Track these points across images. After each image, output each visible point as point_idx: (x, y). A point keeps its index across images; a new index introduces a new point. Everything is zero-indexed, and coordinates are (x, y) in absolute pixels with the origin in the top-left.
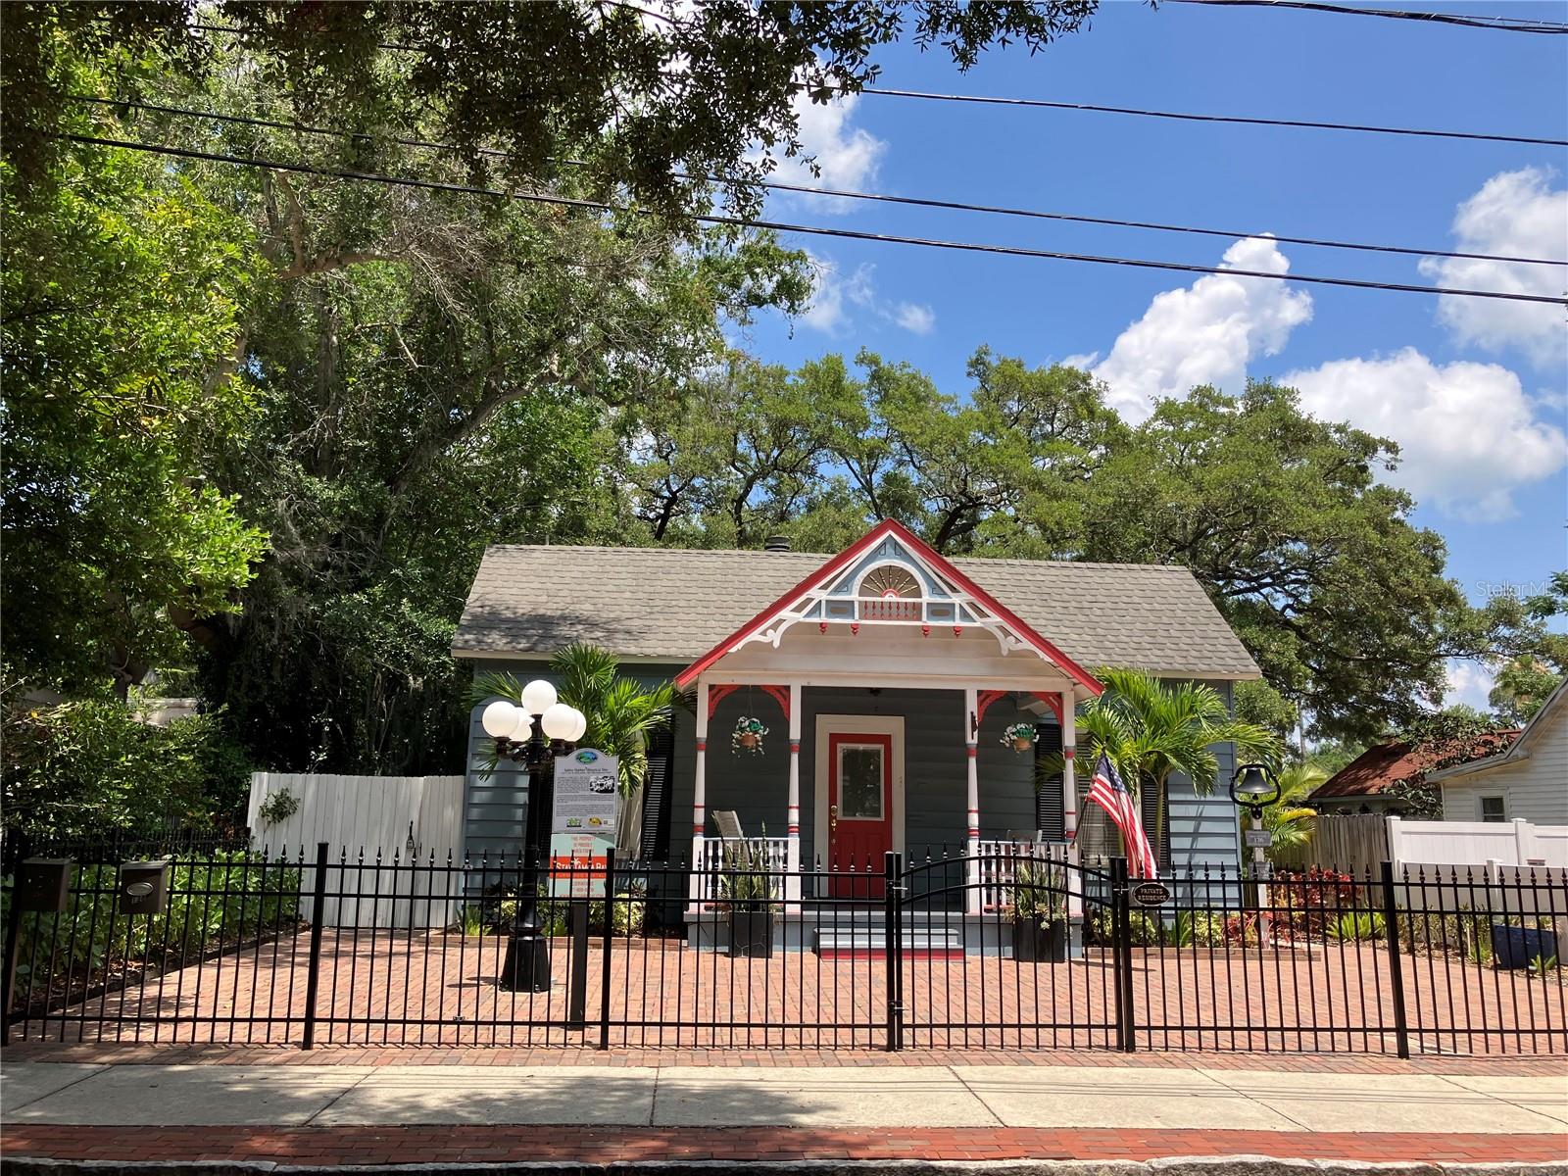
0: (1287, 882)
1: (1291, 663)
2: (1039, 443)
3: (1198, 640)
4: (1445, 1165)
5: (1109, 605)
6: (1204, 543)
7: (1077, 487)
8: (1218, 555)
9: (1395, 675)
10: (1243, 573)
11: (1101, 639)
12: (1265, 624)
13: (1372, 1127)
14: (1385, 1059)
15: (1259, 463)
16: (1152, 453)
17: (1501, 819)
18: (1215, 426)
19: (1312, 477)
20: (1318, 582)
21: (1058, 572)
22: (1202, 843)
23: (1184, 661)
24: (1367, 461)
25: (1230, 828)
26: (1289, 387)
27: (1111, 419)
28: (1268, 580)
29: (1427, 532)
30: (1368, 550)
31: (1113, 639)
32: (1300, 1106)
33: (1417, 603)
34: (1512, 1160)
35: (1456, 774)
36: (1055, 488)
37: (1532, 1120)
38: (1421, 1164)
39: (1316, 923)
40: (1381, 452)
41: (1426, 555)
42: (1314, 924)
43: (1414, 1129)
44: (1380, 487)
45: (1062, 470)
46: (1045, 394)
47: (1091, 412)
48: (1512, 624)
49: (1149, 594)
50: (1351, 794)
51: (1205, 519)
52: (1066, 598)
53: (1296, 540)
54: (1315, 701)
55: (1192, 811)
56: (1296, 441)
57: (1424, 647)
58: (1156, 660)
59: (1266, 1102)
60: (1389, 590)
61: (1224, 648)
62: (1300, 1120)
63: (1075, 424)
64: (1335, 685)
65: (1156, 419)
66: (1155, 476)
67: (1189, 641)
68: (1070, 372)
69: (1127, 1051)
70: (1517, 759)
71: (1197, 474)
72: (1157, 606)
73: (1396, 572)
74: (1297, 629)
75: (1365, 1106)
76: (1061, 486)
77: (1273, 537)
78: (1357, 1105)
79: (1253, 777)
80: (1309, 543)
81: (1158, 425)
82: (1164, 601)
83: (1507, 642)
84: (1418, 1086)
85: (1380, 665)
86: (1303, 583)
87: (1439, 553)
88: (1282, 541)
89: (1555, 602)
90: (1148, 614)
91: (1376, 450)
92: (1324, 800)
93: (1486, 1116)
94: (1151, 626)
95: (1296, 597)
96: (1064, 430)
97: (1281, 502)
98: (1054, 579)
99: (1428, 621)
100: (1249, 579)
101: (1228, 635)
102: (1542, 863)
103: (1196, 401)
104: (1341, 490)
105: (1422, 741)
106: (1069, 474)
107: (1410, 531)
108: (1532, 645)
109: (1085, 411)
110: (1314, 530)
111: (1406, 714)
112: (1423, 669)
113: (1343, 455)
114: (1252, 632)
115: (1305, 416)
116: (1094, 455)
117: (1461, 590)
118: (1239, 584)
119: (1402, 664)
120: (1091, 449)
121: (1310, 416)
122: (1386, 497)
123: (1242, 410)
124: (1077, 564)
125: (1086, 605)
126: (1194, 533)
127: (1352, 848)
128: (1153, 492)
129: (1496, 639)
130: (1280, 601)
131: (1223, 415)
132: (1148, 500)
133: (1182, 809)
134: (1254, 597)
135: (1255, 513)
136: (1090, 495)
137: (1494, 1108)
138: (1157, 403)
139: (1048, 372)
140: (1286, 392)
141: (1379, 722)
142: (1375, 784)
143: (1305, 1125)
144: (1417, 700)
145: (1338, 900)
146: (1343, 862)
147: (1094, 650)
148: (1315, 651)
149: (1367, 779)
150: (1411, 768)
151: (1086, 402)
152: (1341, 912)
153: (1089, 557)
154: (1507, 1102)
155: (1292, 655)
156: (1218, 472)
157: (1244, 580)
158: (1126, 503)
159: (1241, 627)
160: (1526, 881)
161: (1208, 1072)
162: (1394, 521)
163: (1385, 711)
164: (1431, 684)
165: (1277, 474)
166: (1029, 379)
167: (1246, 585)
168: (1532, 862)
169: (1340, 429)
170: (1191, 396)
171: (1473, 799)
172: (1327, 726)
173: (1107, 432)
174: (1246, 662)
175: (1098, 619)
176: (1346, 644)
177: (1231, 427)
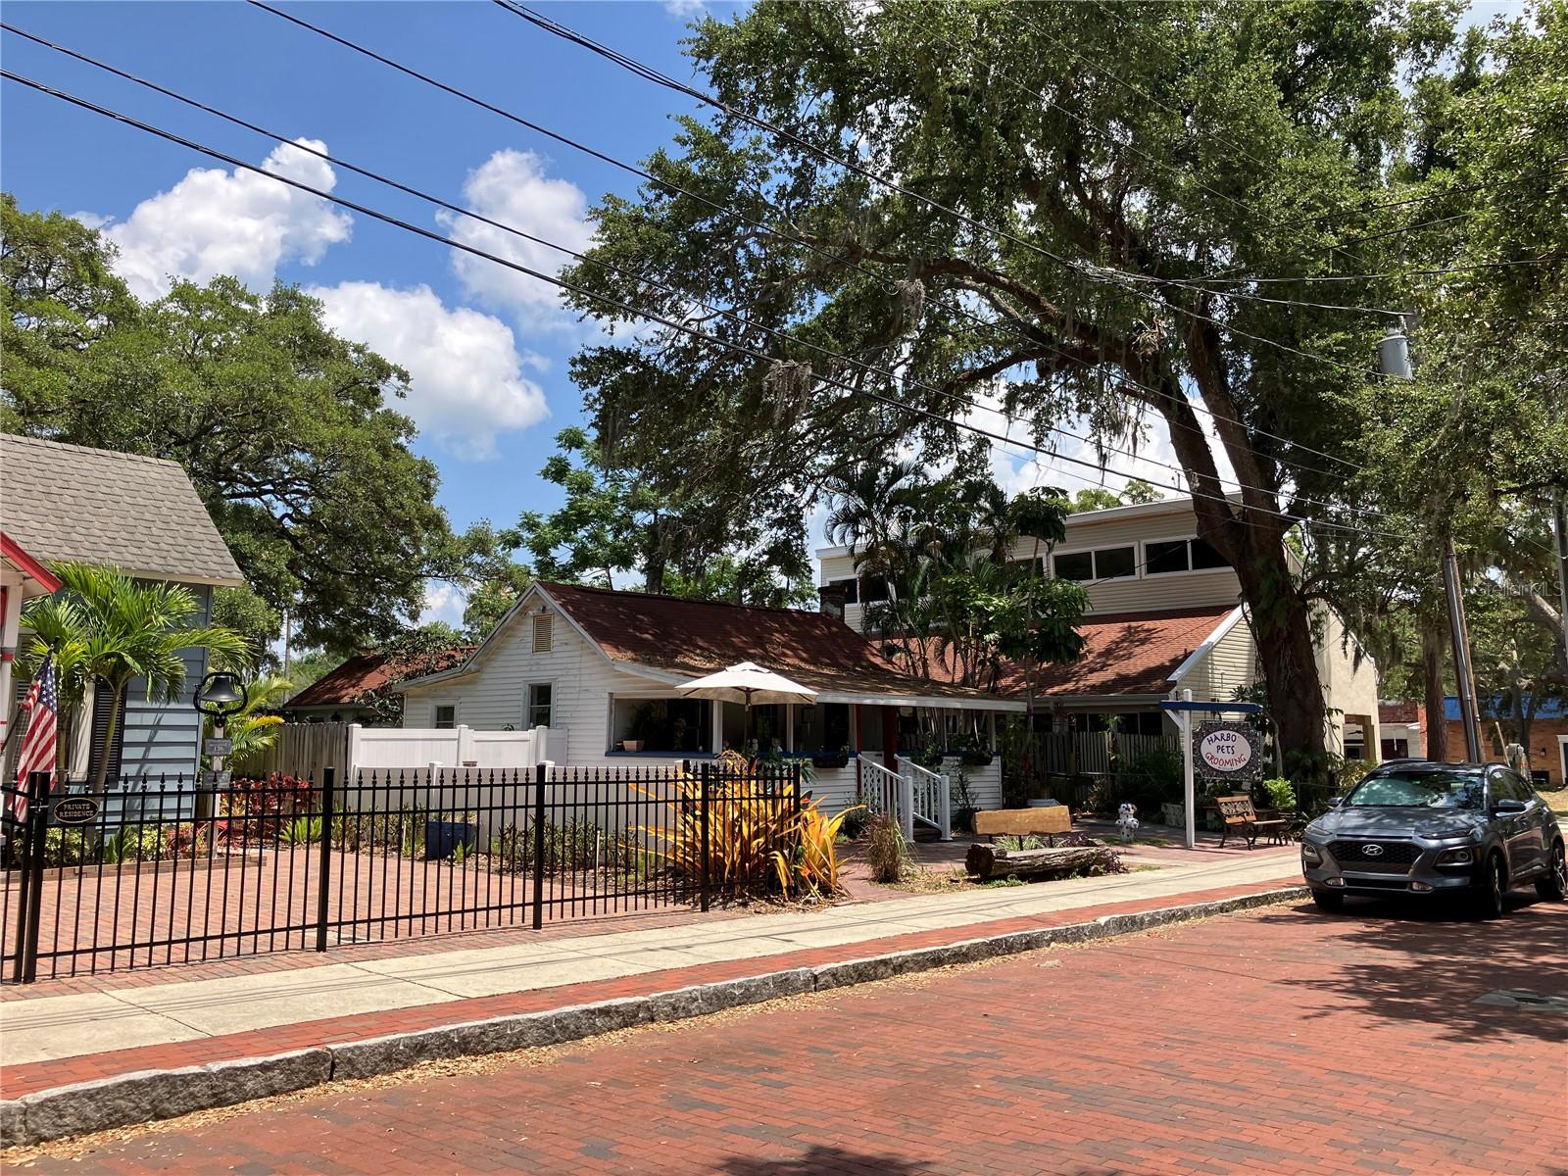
0: (247, 791)
1: (280, 573)
2: (25, 298)
3: (181, 541)
4: (333, 1047)
5: (84, 493)
6: (207, 440)
7: (67, 357)
8: (221, 455)
9: (381, 591)
10: (245, 477)
11: (69, 530)
12: (261, 532)
13: (274, 1021)
14: (304, 954)
15: (275, 368)
16: (161, 335)
17: (451, 726)
18: (235, 322)
19: (325, 392)
20: (320, 496)
21: (24, 449)
22: (155, 753)
23: (162, 561)
24: (379, 384)
25: (191, 736)
26: (315, 297)
27: (118, 288)
28: (269, 487)
29: (424, 461)
30: (370, 471)
31: (83, 531)
32: (206, 1013)
33: (407, 526)
34: (395, 1032)
35: (417, 685)
36: (37, 353)
37: (422, 993)
38: (311, 1050)
39: (269, 829)
40: (394, 378)
41: (421, 482)
42: (267, 830)
43: (315, 1017)
44: (388, 411)
45: (52, 333)
46: (40, 243)
47: (95, 277)
48: (485, 552)
49: (133, 486)
50: (326, 702)
51: (211, 416)
52: (30, 479)
53: (303, 451)
54: (303, 611)
55: (149, 719)
56: (314, 353)
57: (409, 567)
58: (130, 558)
59: (169, 1014)
60: (384, 511)
61: (209, 552)
62: (204, 1027)
63: (74, 284)
64: (325, 597)
65: (171, 299)
66: (162, 361)
67: (172, 541)
68: (74, 226)
69: (25, 982)
70: (470, 672)
71: (207, 368)
72: (140, 501)
73: (392, 494)
74: (293, 539)
75: (272, 1002)
76: (46, 352)
77: (279, 445)
78: (265, 1002)
79: (221, 684)
80: (314, 454)
81: (171, 307)
82: (150, 496)
83: (478, 568)
84: (328, 976)
85: (367, 580)
86: (305, 495)
87: (433, 482)
88: (288, 450)
89: (520, 537)
90: (130, 508)
91: (389, 376)
92: (299, 708)
93: (382, 996)
94: (131, 521)
95: (296, 509)
96: (58, 289)
97: (291, 411)
98: (20, 456)
99: (416, 542)
100: (250, 483)
101: (215, 539)
102: (474, 764)
103: (218, 290)
104: (353, 408)
105: (395, 654)
106: (56, 341)
107: (409, 457)
108: (497, 572)
109: (87, 274)
110: (320, 444)
111: (386, 627)
112: (406, 588)
113: (359, 375)
114: (246, 540)
115: (326, 330)
116: (92, 324)
117: (446, 516)
118: (241, 488)
119: (388, 580)
120: (91, 317)
121: (331, 332)
122: (394, 423)
123: (265, 310)
124: (50, 443)
125: (54, 490)
126: (199, 428)
127: (315, 754)
128: (157, 377)
129: (470, 565)
130: (280, 509)
131: (245, 312)
132: (150, 386)
133: (139, 717)
134: (252, 502)
135: (264, 418)
136: (81, 368)
137: (392, 987)
138: (175, 284)
139: (46, 219)
140: (311, 302)
141: (360, 634)
142: (350, 694)
143: (208, 1030)
144: (398, 616)
145: (295, 804)
146: (304, 768)
147: (58, 542)
148: (308, 563)
149: (342, 688)
150: (384, 679)
151: (89, 263)
152: (296, 817)
153: (73, 437)
154: (403, 980)
155: (283, 565)
156: (232, 368)
157: (245, 484)
158: (123, 384)
159: (234, 532)
160: (461, 781)
161: (116, 993)
162: (396, 446)
163: (369, 624)
164: (412, 601)
165: (290, 381)
166: (21, 222)
167: (247, 489)
168: (466, 764)
169: (359, 349)
170: (213, 285)
171: (429, 709)
172: (311, 637)
173: (111, 303)
174: (229, 568)
175: (67, 508)
176: (338, 558)
177: (252, 325)
